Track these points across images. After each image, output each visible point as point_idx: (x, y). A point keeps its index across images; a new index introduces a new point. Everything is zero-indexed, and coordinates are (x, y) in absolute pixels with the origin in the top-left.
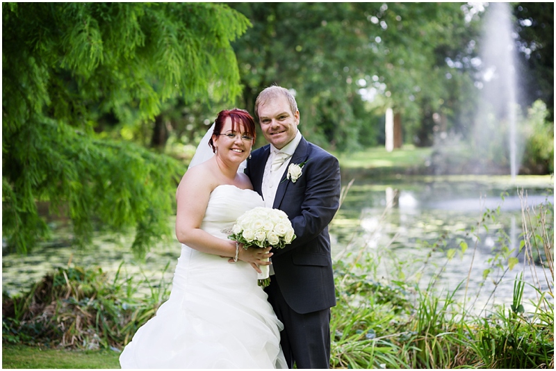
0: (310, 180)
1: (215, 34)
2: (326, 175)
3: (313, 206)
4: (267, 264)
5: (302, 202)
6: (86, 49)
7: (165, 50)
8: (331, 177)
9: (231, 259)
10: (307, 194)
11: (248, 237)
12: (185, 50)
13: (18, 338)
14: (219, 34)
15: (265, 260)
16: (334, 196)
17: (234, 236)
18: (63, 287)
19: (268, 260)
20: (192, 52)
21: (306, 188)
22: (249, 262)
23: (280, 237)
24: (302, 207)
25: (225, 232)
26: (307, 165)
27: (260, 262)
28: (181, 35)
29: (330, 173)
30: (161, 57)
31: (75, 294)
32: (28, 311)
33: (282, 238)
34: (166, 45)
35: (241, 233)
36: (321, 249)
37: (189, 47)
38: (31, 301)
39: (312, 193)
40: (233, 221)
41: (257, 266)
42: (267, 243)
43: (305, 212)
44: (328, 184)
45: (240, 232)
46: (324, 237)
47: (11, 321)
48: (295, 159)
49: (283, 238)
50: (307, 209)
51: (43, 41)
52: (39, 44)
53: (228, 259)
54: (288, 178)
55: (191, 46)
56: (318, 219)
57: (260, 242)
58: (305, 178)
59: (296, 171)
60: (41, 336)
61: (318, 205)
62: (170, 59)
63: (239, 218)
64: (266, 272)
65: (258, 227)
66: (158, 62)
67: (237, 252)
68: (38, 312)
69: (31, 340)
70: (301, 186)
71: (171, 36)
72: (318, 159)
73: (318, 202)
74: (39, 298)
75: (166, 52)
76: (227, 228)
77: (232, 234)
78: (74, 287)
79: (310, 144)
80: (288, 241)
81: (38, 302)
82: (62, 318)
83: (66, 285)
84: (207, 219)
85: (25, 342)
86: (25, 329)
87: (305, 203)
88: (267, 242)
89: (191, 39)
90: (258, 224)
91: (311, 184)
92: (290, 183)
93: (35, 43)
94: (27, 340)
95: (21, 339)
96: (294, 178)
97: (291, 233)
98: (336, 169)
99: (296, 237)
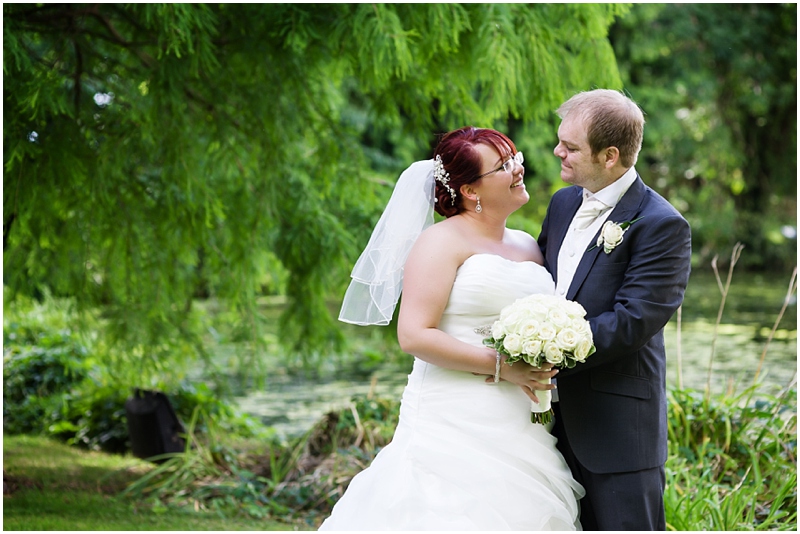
0: (637, 253)
1: (576, 15)
2: (663, 247)
3: (634, 298)
4: (548, 387)
5: (618, 289)
6: (387, 44)
7: (492, 41)
8: (673, 252)
9: (490, 378)
10: (628, 276)
11: (512, 346)
12: (526, 44)
13: (265, 510)
14: (585, 16)
15: (543, 382)
16: (673, 285)
17: (493, 340)
18: (352, 429)
19: (549, 381)
20: (538, 46)
21: (628, 265)
22: (518, 384)
23: (565, 352)
24: (617, 298)
25: (481, 332)
26: (634, 227)
27: (536, 384)
28: (520, 19)
29: (672, 245)
30: (484, 53)
31: (369, 441)
32: (295, 468)
33: (569, 354)
34: (492, 34)
35: (502, 340)
36: (642, 370)
37: (533, 38)
38: (302, 452)
39: (636, 276)
40: (495, 315)
41: (531, 392)
42: (543, 360)
43: (619, 307)
44: (666, 265)
45: (500, 337)
46: (651, 350)
47: (266, 484)
48: (618, 214)
49: (572, 353)
50: (623, 302)
51: (297, 31)
52: (293, 37)
53: (485, 378)
54: (598, 245)
55: (537, 36)
56: (639, 323)
57: (532, 358)
58: (628, 247)
59: (613, 235)
60: (306, 508)
61: (644, 298)
62: (499, 56)
63: (504, 312)
64: (545, 401)
65: (530, 332)
66: (480, 60)
67: (498, 367)
68: (310, 469)
69: (287, 514)
70: (618, 260)
71: (501, 20)
72: (655, 219)
73: (644, 293)
74: (317, 448)
75: (493, 46)
76: (485, 326)
77: (489, 338)
78: (369, 430)
79: (649, 191)
80: (581, 356)
81: (314, 453)
82: (336, 478)
83: (355, 425)
84: (452, 310)
85: (276, 517)
86: (283, 496)
87: (622, 291)
88: (544, 358)
89: (536, 26)
90: (530, 327)
91: (637, 261)
92: (602, 255)
93: (286, 35)
94: (280, 514)
95: (272, 513)
96: (609, 247)
97: (586, 344)
98: (682, 239)
99: (595, 350)
